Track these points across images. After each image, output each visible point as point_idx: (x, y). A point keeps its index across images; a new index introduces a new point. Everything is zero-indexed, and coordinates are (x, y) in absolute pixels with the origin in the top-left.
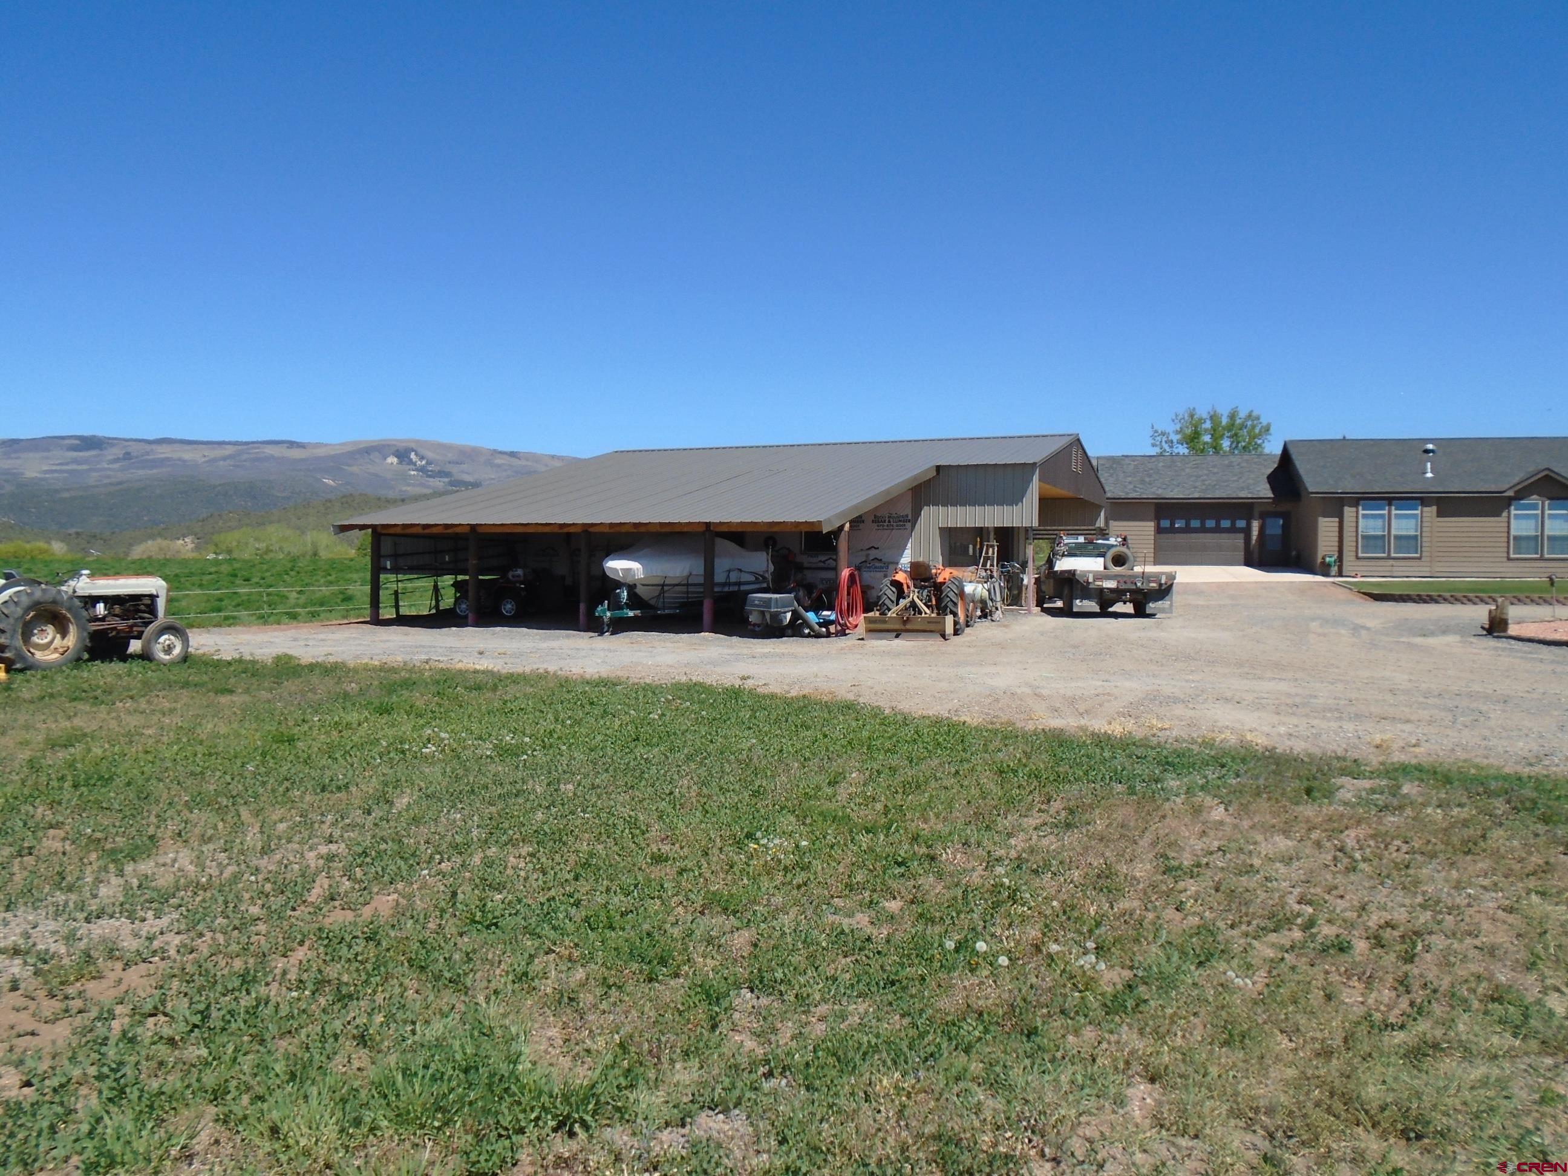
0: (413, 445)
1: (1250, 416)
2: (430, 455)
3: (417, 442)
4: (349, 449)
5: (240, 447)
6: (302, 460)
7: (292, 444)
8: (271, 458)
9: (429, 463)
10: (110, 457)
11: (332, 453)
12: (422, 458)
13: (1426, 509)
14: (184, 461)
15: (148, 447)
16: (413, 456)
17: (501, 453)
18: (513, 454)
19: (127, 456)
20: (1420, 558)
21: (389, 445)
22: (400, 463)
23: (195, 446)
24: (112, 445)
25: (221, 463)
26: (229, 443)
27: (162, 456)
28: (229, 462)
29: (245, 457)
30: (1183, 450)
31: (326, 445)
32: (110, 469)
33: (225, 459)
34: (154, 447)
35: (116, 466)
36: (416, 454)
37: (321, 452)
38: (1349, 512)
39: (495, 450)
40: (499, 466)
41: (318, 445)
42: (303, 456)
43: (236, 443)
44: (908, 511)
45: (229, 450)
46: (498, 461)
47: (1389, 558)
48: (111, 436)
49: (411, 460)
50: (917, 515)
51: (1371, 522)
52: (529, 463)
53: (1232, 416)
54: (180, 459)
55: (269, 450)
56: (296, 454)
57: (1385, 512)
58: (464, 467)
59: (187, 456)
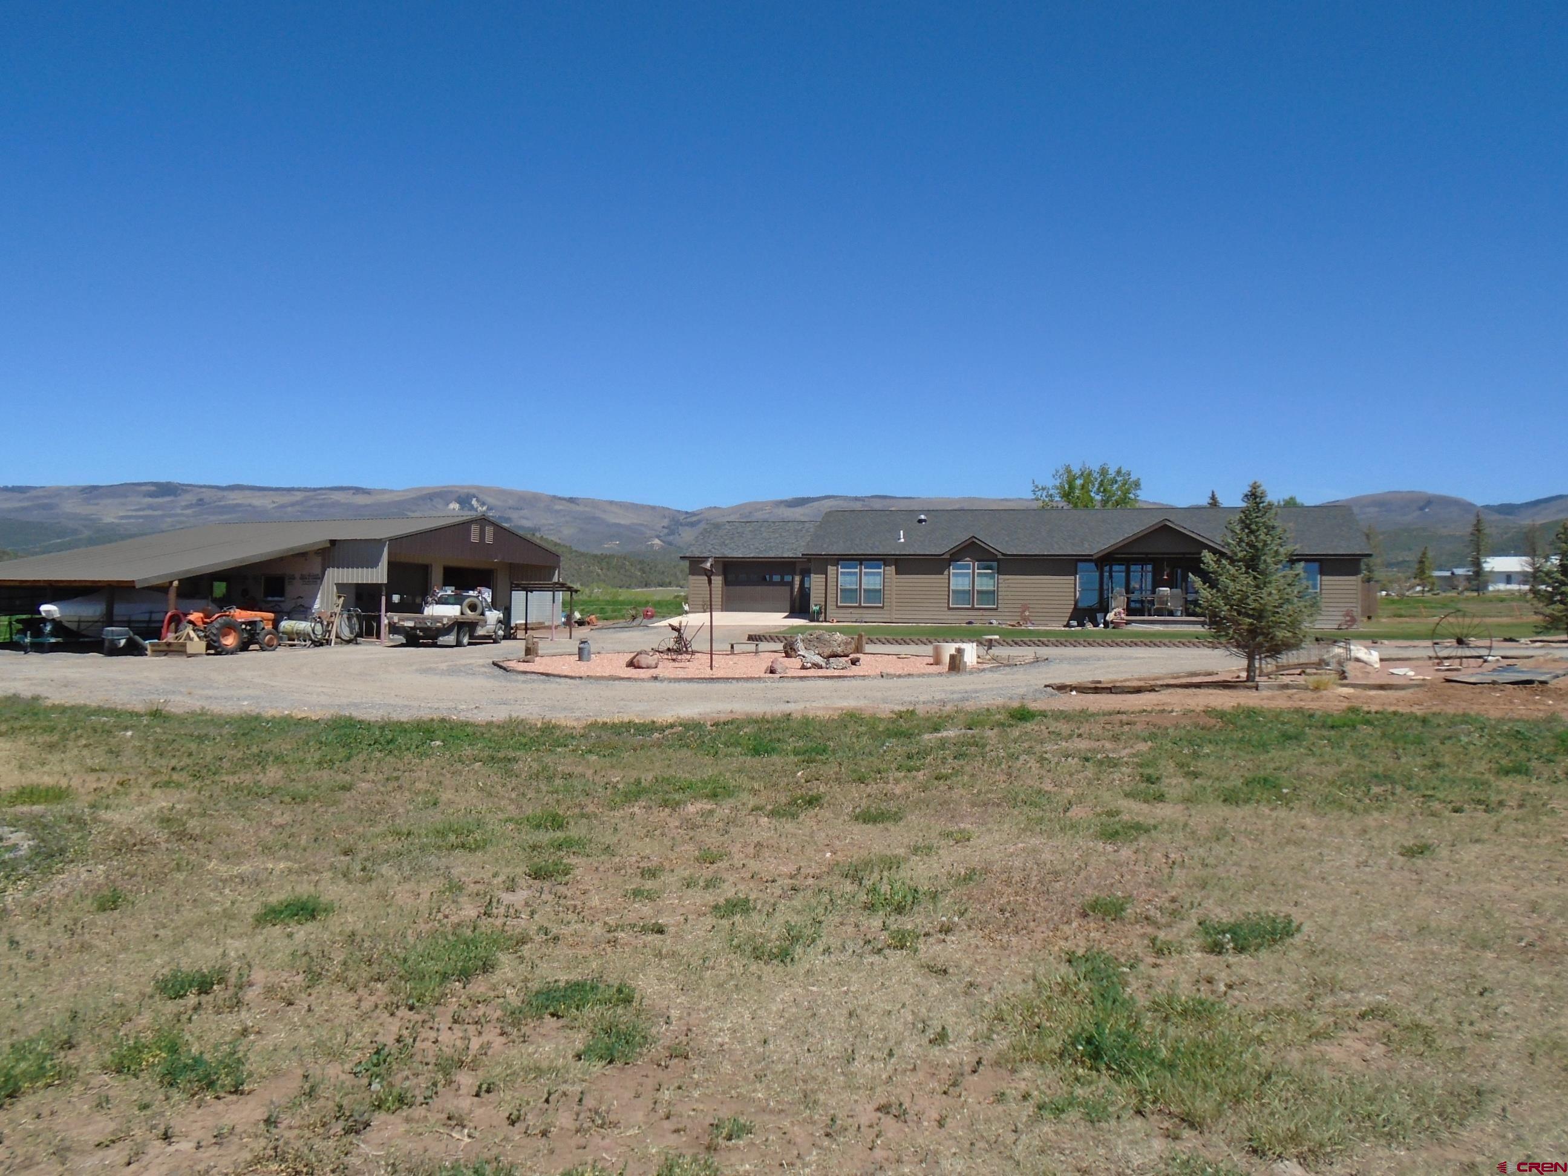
0: (473, 491)
1: (1119, 472)
2: (490, 500)
3: (478, 488)
4: (412, 495)
5: (307, 494)
6: (366, 506)
7: (358, 490)
8: (335, 504)
9: (490, 509)
10: (183, 504)
11: (397, 499)
12: (483, 504)
13: (887, 568)
14: (254, 507)
15: (220, 494)
16: (474, 502)
17: (560, 499)
18: (571, 500)
19: (201, 502)
20: (882, 608)
21: (451, 492)
22: (462, 508)
23: (266, 493)
24: (186, 491)
25: (290, 509)
26: (299, 490)
27: (235, 502)
28: (298, 508)
29: (313, 502)
30: (1063, 504)
31: (391, 491)
32: (182, 515)
33: (293, 505)
34: (225, 493)
35: (189, 512)
36: (478, 500)
37: (386, 498)
38: (831, 569)
39: (554, 497)
40: (558, 512)
41: (383, 491)
42: (369, 502)
43: (306, 490)
44: (318, 571)
45: (299, 496)
46: (557, 507)
47: (860, 607)
48: (186, 483)
49: (472, 506)
50: (324, 574)
51: (848, 578)
52: (587, 509)
53: (1104, 472)
54: (250, 505)
55: (336, 496)
56: (360, 500)
57: (857, 570)
58: (525, 512)
59: (257, 502)
